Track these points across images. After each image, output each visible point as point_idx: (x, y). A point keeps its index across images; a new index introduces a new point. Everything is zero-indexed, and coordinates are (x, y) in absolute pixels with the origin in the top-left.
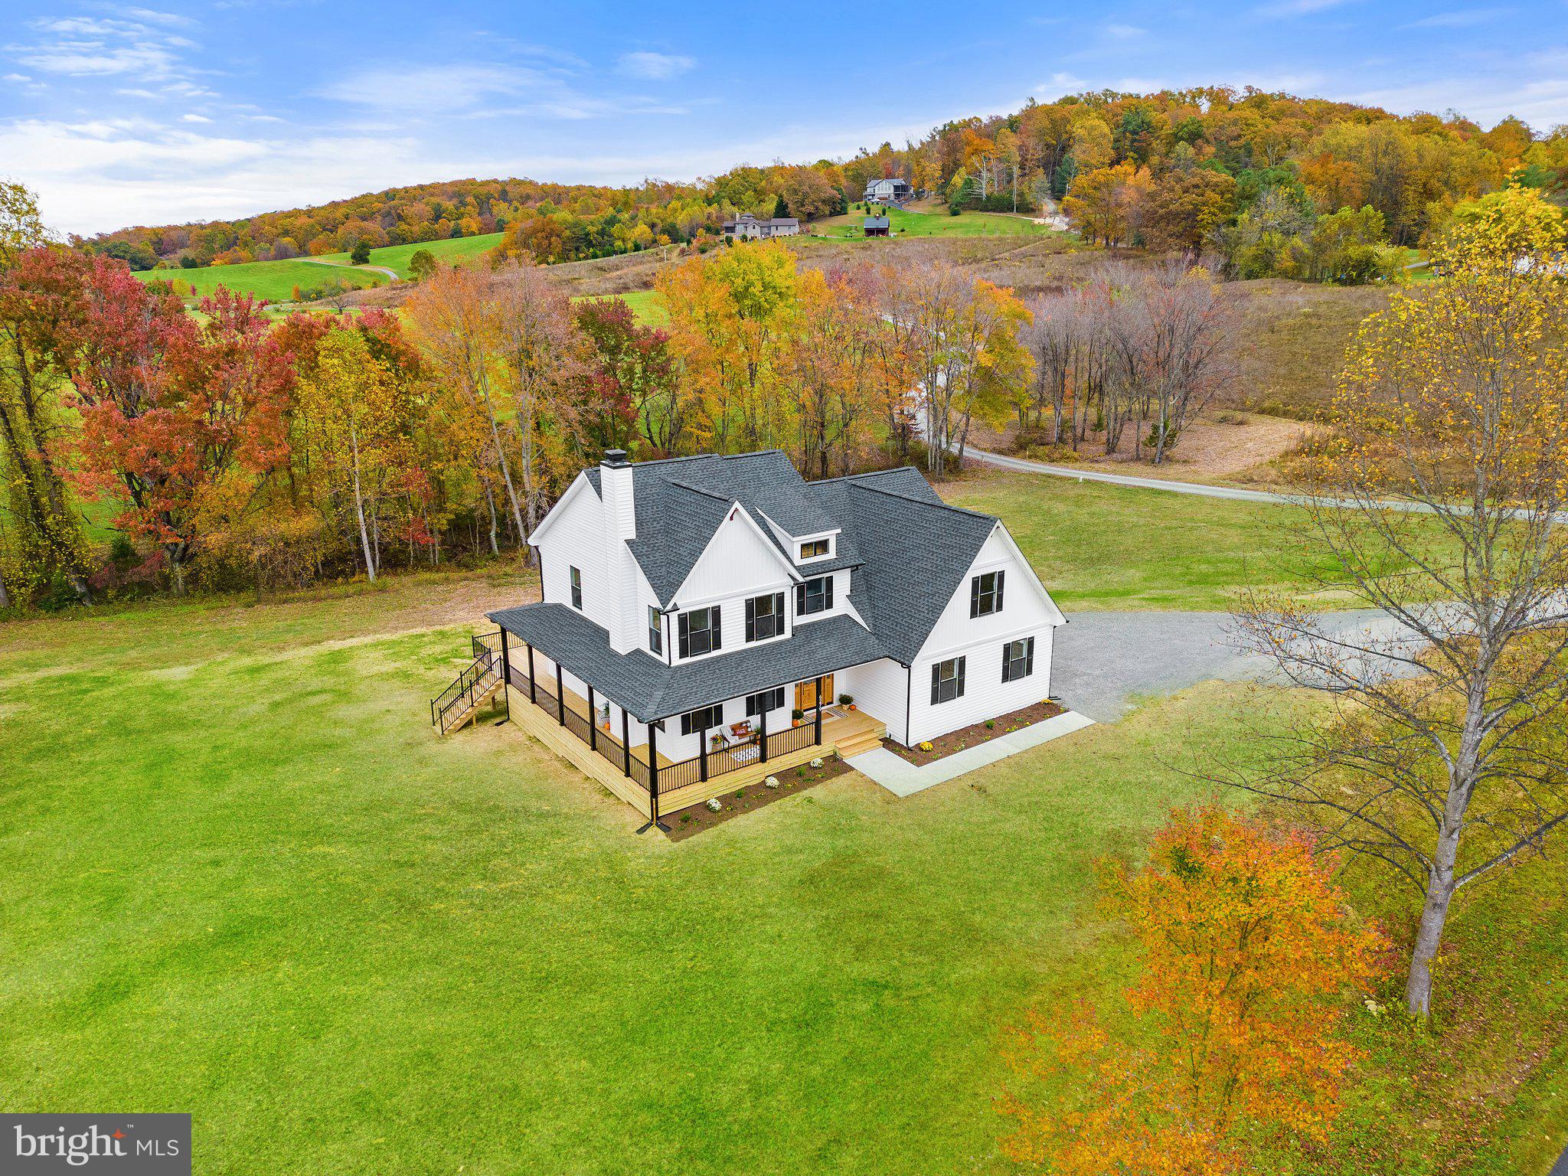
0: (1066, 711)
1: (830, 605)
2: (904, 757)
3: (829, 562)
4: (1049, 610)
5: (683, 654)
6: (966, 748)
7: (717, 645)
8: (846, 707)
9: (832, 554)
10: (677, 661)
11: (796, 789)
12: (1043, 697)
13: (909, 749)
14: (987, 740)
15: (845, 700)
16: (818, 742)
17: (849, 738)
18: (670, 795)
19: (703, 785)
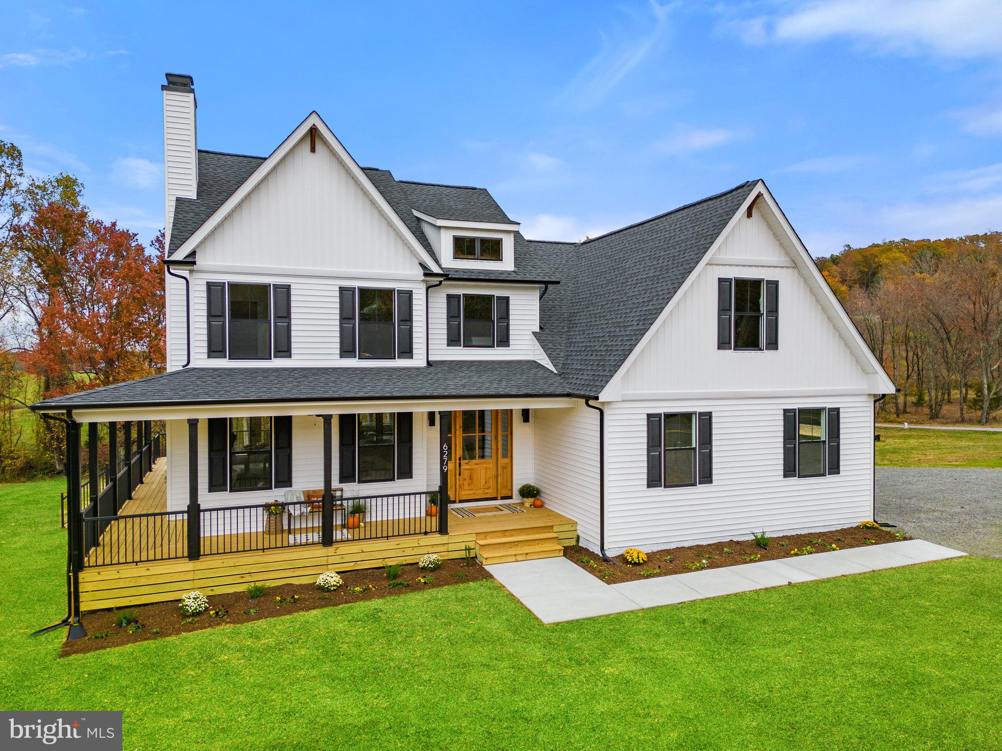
0: (905, 539)
1: (504, 342)
2: (592, 571)
3: (502, 272)
4: (866, 371)
5: (214, 351)
6: (711, 566)
7: (285, 351)
8: (528, 501)
9: (507, 264)
10: (201, 360)
11: (366, 595)
12: (864, 515)
13: (606, 560)
14: (751, 561)
15: (529, 492)
16: (443, 529)
17: (504, 532)
18: (109, 573)
19: (189, 565)
